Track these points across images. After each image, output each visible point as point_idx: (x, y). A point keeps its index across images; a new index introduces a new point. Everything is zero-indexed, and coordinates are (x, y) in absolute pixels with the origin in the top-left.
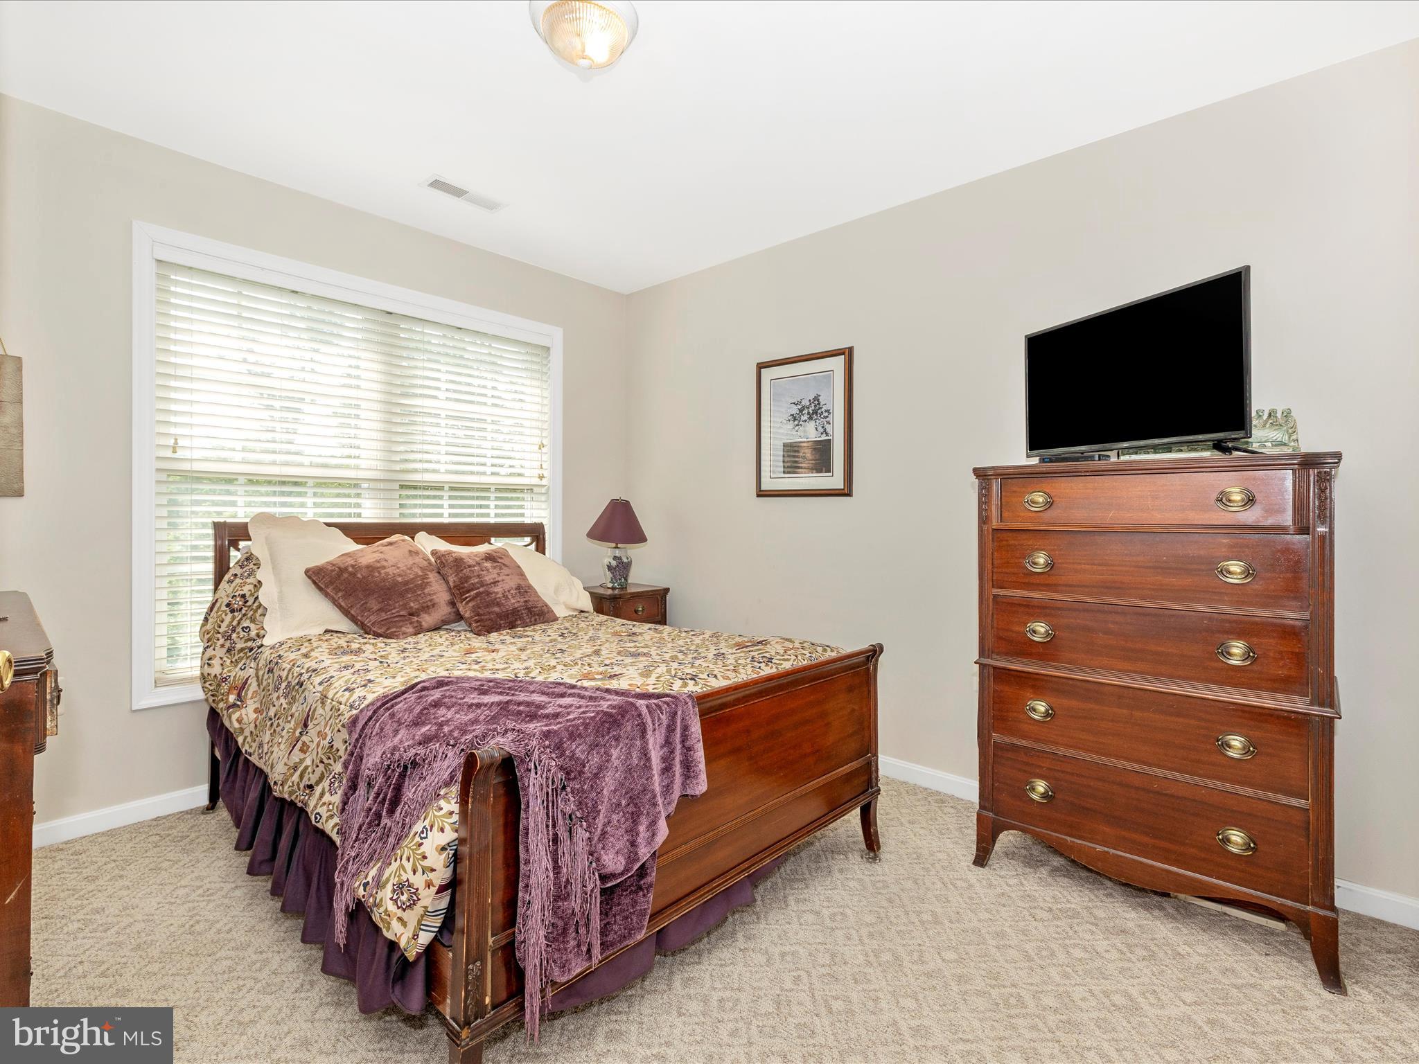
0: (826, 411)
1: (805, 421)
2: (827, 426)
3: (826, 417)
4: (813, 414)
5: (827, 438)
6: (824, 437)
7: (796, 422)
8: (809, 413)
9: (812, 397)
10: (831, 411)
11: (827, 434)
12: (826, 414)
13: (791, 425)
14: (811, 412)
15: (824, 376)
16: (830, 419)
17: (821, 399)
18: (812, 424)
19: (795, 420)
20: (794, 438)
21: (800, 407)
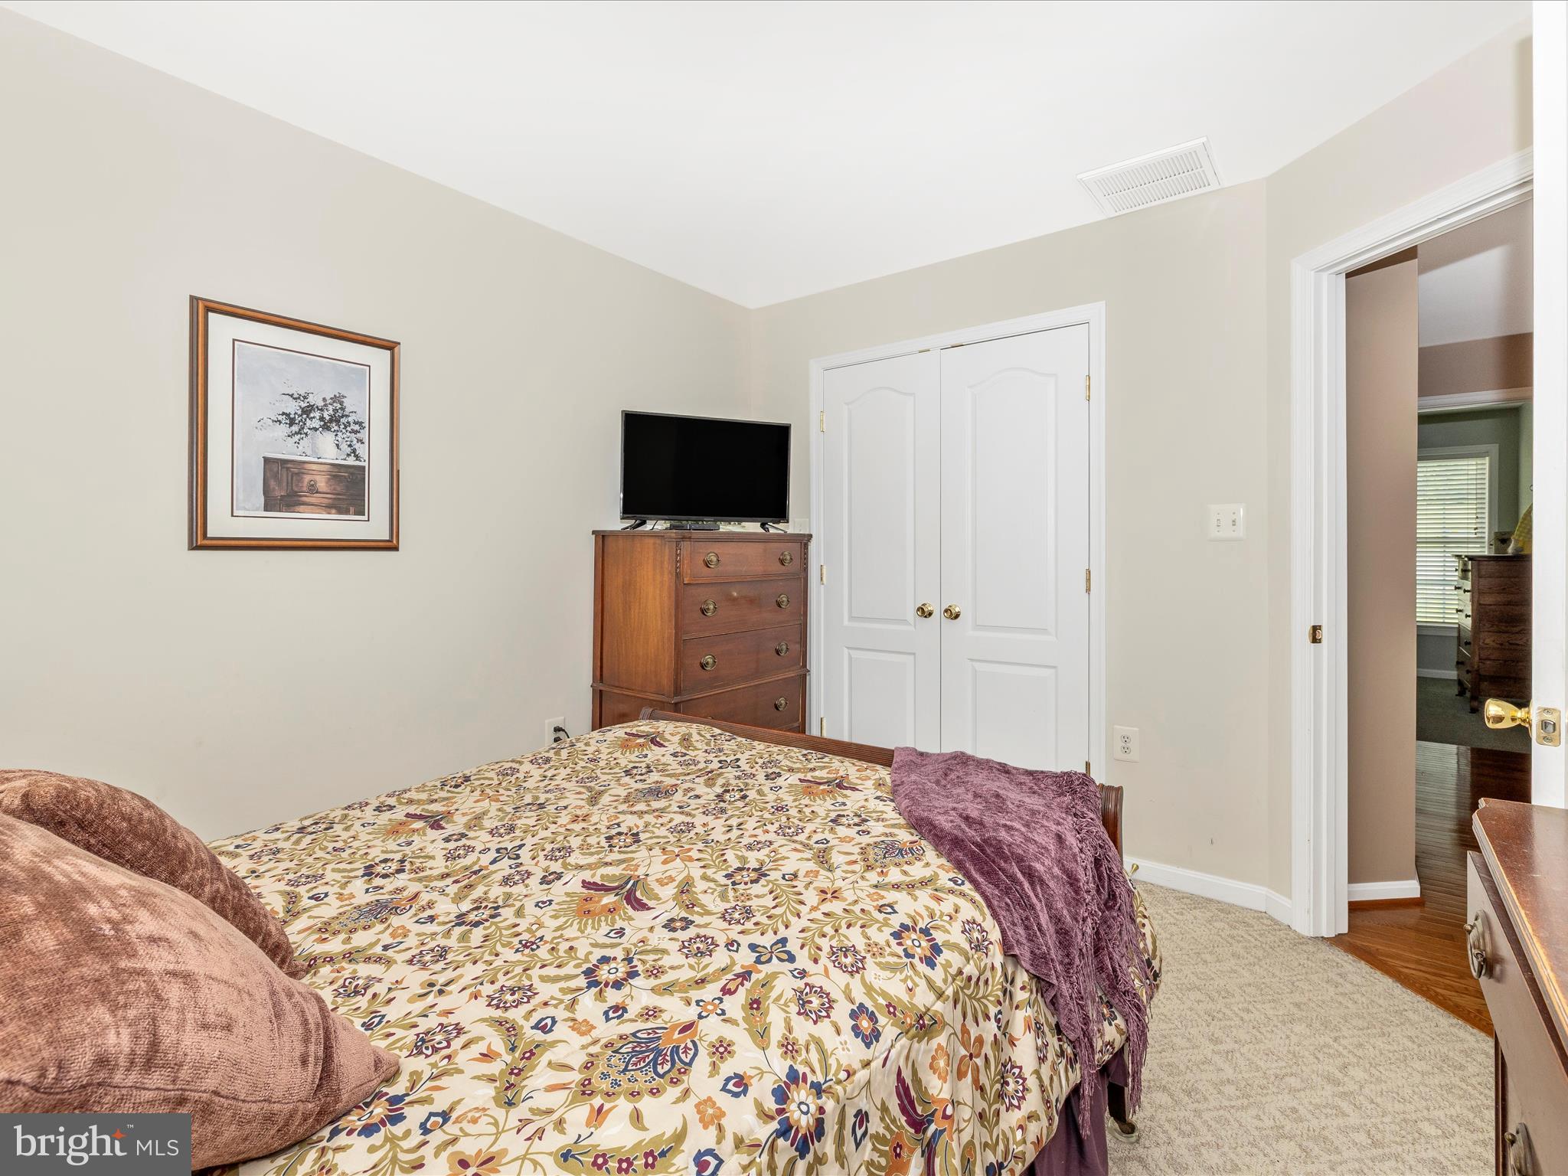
0: (356, 423)
1: (316, 429)
2: (357, 446)
3: (356, 432)
4: (331, 421)
5: (357, 463)
6: (351, 461)
7: (295, 428)
8: (322, 419)
9: (329, 396)
10: (366, 425)
11: (357, 457)
12: (357, 427)
13: (283, 429)
14: (328, 418)
15: (353, 369)
16: (364, 435)
17: (347, 402)
18: (329, 437)
19: (292, 422)
20: (288, 450)
21: (303, 405)
